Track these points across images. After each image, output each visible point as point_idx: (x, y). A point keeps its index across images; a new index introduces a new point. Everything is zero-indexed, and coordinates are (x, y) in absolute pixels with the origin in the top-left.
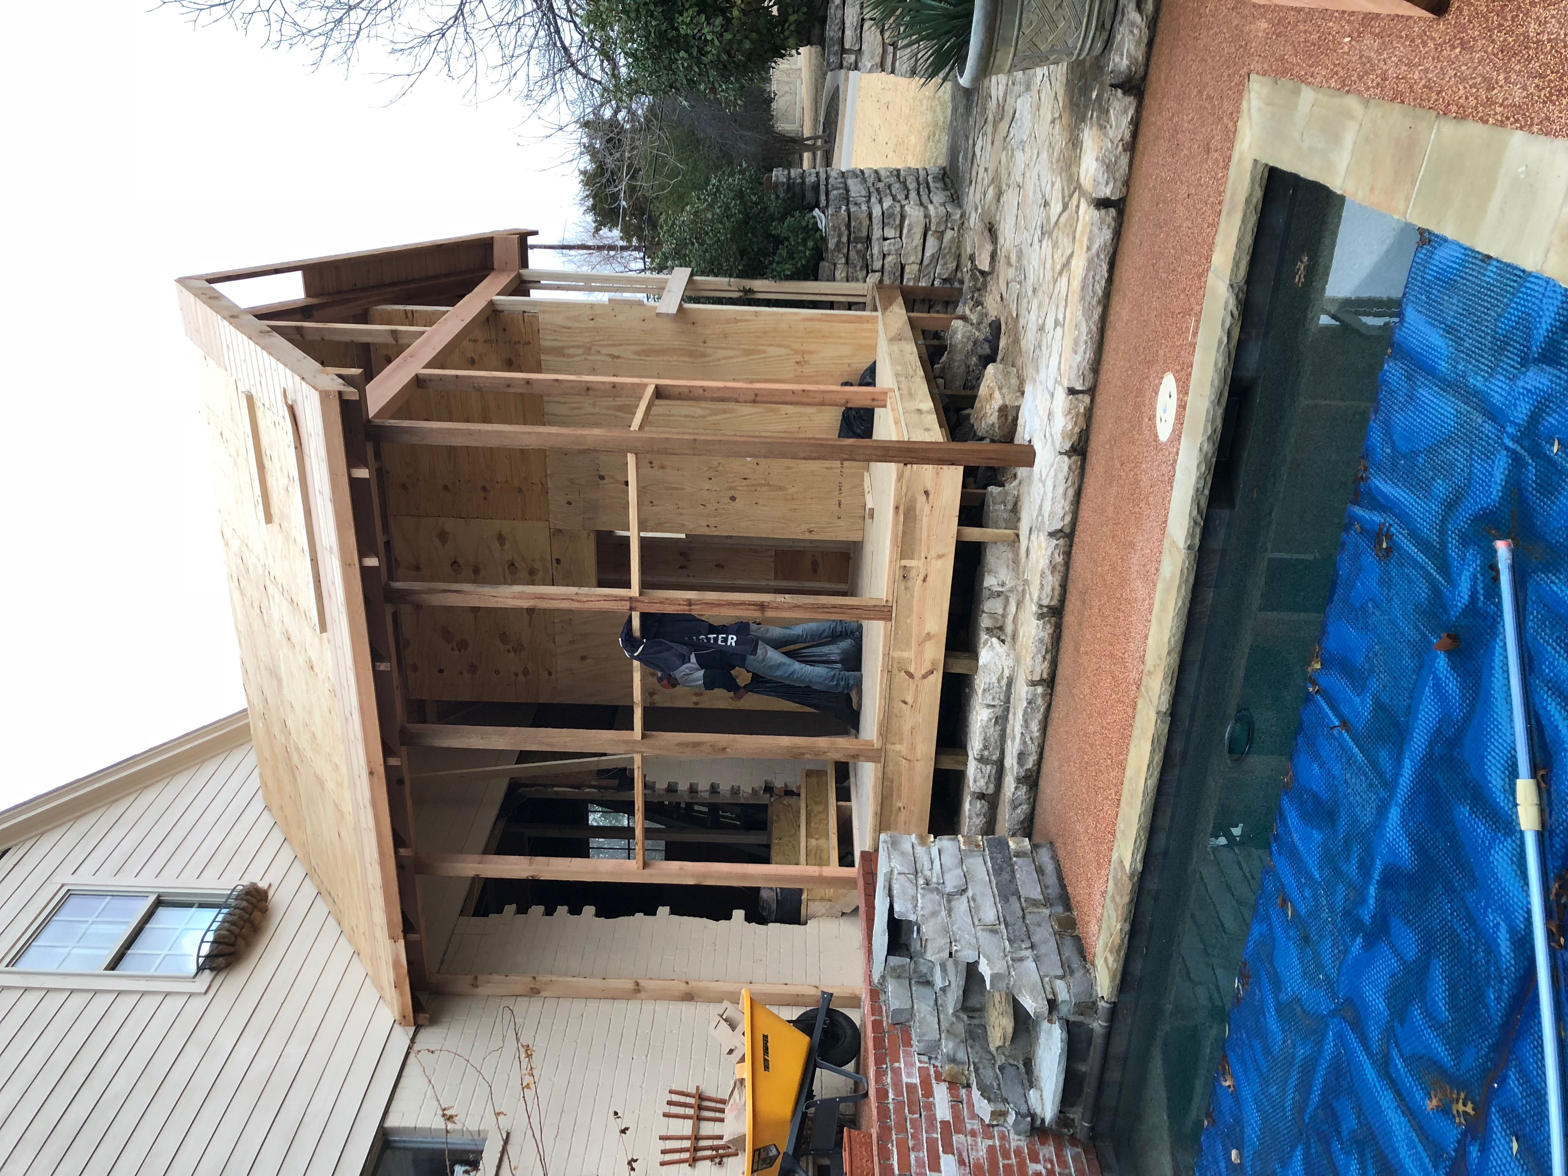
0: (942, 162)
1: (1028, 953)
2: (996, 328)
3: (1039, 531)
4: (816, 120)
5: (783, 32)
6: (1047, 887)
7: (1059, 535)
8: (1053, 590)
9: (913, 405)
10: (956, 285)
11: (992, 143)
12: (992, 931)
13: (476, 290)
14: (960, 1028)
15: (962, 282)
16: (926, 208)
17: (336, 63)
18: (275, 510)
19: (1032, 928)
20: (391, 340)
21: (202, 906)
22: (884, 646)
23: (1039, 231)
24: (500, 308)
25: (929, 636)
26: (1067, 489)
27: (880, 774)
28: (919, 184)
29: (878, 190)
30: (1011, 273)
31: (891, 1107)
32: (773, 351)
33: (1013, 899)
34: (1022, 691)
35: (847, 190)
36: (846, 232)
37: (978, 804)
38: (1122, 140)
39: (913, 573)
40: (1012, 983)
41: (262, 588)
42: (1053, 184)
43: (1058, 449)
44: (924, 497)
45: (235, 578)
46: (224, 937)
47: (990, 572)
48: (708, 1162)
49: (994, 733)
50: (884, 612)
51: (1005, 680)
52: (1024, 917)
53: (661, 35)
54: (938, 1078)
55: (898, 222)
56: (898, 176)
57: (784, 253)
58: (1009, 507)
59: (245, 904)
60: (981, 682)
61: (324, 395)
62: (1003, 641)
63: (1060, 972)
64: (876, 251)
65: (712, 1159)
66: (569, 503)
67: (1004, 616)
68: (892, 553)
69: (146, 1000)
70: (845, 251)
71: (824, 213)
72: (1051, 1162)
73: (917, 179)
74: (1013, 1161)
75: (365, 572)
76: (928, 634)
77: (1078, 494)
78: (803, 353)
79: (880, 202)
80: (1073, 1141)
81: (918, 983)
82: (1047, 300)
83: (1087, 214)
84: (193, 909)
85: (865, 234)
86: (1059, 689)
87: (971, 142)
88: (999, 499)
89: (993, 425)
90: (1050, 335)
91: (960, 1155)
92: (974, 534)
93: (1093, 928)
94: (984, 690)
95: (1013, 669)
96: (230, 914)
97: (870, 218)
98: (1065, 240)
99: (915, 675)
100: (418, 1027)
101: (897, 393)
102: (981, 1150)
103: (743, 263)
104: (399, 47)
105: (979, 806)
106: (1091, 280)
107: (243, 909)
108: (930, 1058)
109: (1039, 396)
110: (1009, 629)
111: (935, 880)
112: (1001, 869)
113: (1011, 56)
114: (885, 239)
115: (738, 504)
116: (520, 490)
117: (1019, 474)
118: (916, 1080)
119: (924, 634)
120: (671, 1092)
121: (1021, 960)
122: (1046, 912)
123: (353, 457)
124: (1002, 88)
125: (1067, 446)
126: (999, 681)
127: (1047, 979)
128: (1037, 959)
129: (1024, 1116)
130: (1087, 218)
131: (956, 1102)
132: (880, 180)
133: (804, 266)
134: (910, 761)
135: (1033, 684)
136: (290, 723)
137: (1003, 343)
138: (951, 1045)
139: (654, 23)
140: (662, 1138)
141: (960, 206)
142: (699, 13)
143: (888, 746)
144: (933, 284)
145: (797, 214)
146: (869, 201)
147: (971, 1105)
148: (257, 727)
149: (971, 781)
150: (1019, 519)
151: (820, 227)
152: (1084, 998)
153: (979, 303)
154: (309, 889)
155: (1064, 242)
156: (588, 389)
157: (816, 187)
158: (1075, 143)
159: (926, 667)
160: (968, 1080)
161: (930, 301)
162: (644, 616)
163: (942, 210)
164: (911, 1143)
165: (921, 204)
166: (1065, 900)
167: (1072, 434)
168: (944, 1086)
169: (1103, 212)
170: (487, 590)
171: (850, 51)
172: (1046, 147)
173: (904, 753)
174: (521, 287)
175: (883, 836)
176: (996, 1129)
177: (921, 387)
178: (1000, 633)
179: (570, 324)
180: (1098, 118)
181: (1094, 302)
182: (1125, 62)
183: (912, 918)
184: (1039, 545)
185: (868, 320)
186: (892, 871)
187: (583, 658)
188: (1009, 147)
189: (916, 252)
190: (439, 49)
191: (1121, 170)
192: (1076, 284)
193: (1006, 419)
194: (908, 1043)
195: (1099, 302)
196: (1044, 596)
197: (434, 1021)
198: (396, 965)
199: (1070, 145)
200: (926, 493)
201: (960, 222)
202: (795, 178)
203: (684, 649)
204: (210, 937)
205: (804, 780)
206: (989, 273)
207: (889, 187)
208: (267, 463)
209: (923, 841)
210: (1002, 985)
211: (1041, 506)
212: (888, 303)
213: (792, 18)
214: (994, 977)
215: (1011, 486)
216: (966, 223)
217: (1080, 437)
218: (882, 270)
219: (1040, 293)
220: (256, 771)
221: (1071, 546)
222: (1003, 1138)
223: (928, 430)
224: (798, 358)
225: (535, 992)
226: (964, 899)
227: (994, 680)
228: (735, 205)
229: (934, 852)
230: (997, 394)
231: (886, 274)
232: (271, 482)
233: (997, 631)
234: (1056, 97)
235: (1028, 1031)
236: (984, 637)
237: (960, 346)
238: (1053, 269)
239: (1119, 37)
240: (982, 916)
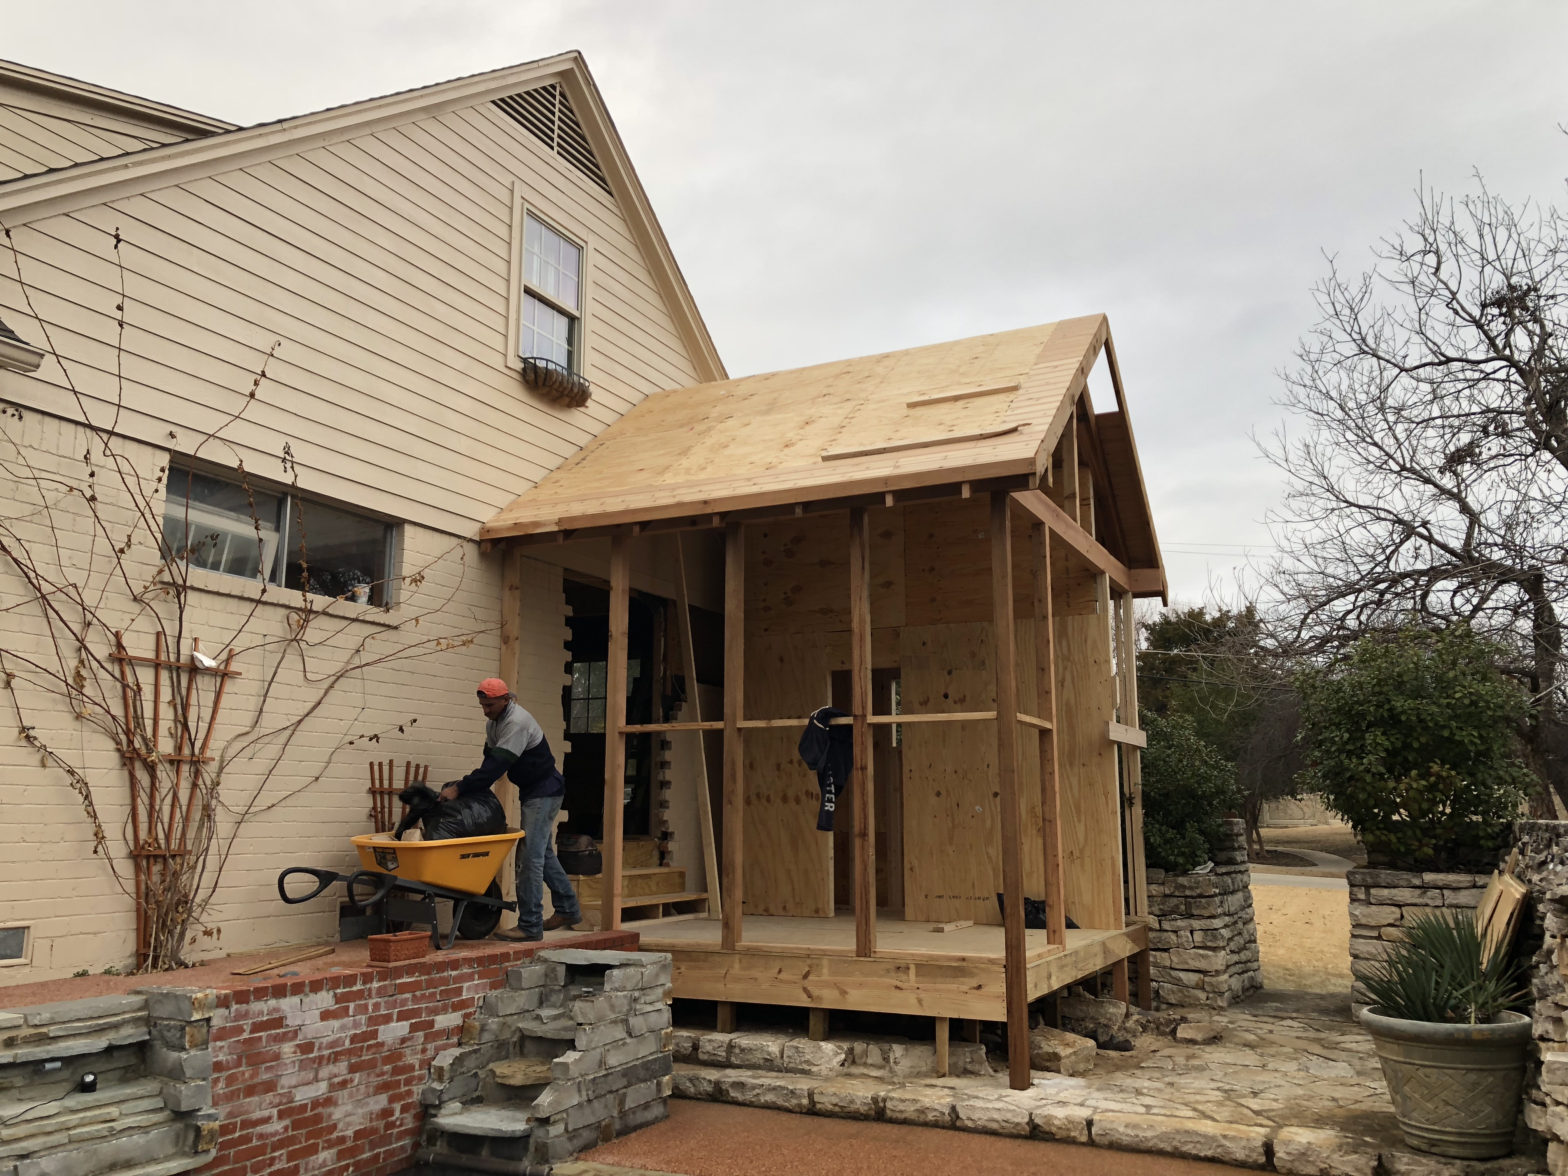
0: (1267, 985)
1: (585, 1098)
2: (1125, 1046)
3: (953, 1096)
4: (1278, 842)
5: (1378, 829)
6: (634, 1113)
7: (953, 1116)
8: (901, 1112)
9: (1054, 969)
10: (1154, 1004)
11: (1298, 1038)
12: (601, 1062)
13: (1112, 558)
14: (506, 1035)
15: (1157, 1009)
16: (1225, 971)
17: (1288, 393)
18: (919, 411)
19: (603, 1100)
20: (1066, 493)
21: (570, 354)
22: (831, 951)
23: (1227, 1087)
24: (1098, 581)
25: (844, 993)
26: (997, 1121)
27: (710, 949)
28: (1246, 962)
29: (1235, 923)
30: (1181, 1060)
31: (445, 974)
32: (1081, 829)
33: (624, 1082)
34: (803, 1085)
35: (1233, 892)
36: (1194, 894)
37: (688, 1045)
38: (1331, 1167)
39: (904, 978)
40: (560, 1082)
41: (847, 396)
42: (1276, 1100)
43: (1035, 1112)
44: (976, 985)
45: (850, 369)
46: (551, 378)
47: (906, 1050)
48: (372, 805)
49: (757, 1058)
50: (864, 948)
51: (807, 1068)
52: (611, 1092)
53: (1362, 715)
54: (466, 1016)
55: (1209, 944)
56: (1250, 942)
57: (1168, 835)
58: (969, 1067)
59: (576, 390)
60: (802, 1043)
61: (1032, 461)
62: (842, 1065)
63: (570, 1129)
64: (1180, 923)
65: (374, 808)
66: (924, 644)
67: (865, 1065)
68: (922, 955)
69: (501, 321)
70: (1177, 894)
71: (1211, 871)
72: (401, 1125)
73: (1249, 961)
74: (403, 1089)
75: (881, 496)
76: (847, 993)
77: (993, 1133)
78: (1081, 858)
79: (1226, 926)
80: (416, 1145)
81: (541, 993)
82: (1167, 1097)
83: (1258, 1134)
84: (566, 346)
85: (1195, 912)
86: (808, 1120)
87: (1294, 1015)
88: (975, 1057)
89: (1040, 1048)
90: (1135, 1101)
91: (409, 1039)
92: (943, 1033)
93: (610, 1159)
94: (797, 1048)
95: (819, 1075)
96: (563, 375)
97: (1209, 917)
98: (1226, 1114)
99: (806, 981)
100: (479, 543)
101: (1062, 954)
102: (412, 1059)
103: (1157, 797)
104: (1312, 450)
105: (686, 1045)
106: (1196, 1140)
107: (572, 389)
108: (481, 1007)
109: (1077, 1092)
110: (854, 1070)
111: (638, 1007)
112: (647, 1069)
113: (1395, 1058)
114: (1192, 932)
115: (933, 800)
116: (933, 600)
117: (1000, 1075)
118: (465, 996)
119: (846, 989)
120: (426, 767)
121: (579, 1091)
122: (615, 1114)
123: (977, 485)
124: (1353, 1046)
125: (1037, 1121)
126: (807, 1062)
127: (565, 1116)
128: (580, 1105)
129: (439, 1098)
130: (1253, 1135)
131: (447, 1033)
132: (1244, 924)
133: (1159, 853)
134: (725, 977)
135: (811, 1095)
136: (730, 422)
137: (1112, 1053)
138: (494, 1027)
139: (1372, 709)
140: (391, 762)
141: (1230, 1005)
142: (1386, 750)
143: (737, 956)
144: (1152, 980)
145: (1207, 846)
146: (1225, 914)
147: (445, 1047)
148: (717, 389)
149: (709, 1037)
150: (958, 1076)
151: (1198, 868)
152: (551, 1152)
153: (1145, 1029)
154: (583, 440)
155: (1224, 1113)
156: (1043, 670)
157: (1231, 862)
158: (1319, 1121)
159: (815, 992)
160: (465, 1044)
161: (1137, 978)
162: (849, 727)
163: (1225, 987)
164: (418, 993)
165: (1228, 967)
166: (625, 1131)
167: (1050, 1125)
168: (460, 1022)
169: (1261, 1150)
170: (865, 594)
171: (1368, 893)
172: (1308, 1092)
173: (731, 971)
174: (1118, 594)
175: (669, 956)
176: (427, 1072)
177: (1068, 978)
178: (850, 1061)
179: (1089, 642)
180: (1348, 1144)
181: (1175, 1143)
182: (1403, 1168)
183: (607, 987)
184: (942, 1097)
185: (1117, 919)
186: (643, 966)
187: (781, 659)
188: (1299, 1056)
189: (1182, 963)
190: (1314, 487)
191: (1302, 1168)
192: (1190, 1125)
193: (1047, 1060)
194: (494, 986)
195: (1176, 1148)
196: (895, 1103)
197: (483, 555)
198: (536, 524)
199: (1317, 1117)
200: (979, 987)
201: (1215, 1005)
202: (1237, 841)
203: (821, 764)
204: (551, 366)
205: (677, 870)
206: (1174, 1038)
207: (1240, 934)
208: (961, 403)
209: (666, 994)
210: (558, 1073)
211: (977, 1097)
212: (1133, 937)
213: (1393, 837)
214: (565, 1065)
215: (987, 1068)
216: (1214, 1012)
217: (1047, 1133)
218: (1161, 930)
219: (1169, 1090)
220: (679, 387)
221: (943, 1127)
222: (421, 1078)
223: (1036, 986)
224: (1076, 854)
225: (505, 640)
226: (625, 1035)
227: (808, 1057)
228: (1210, 788)
229: (659, 1005)
230: (1069, 1051)
231: (1158, 934)
232: (945, 407)
233: (851, 1059)
234: (1357, 1102)
235: (509, 1099)
236: (846, 1046)
237: (1102, 1011)
238: (1197, 1102)
239: (1424, 1161)
240: (612, 1052)
